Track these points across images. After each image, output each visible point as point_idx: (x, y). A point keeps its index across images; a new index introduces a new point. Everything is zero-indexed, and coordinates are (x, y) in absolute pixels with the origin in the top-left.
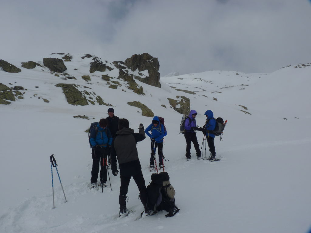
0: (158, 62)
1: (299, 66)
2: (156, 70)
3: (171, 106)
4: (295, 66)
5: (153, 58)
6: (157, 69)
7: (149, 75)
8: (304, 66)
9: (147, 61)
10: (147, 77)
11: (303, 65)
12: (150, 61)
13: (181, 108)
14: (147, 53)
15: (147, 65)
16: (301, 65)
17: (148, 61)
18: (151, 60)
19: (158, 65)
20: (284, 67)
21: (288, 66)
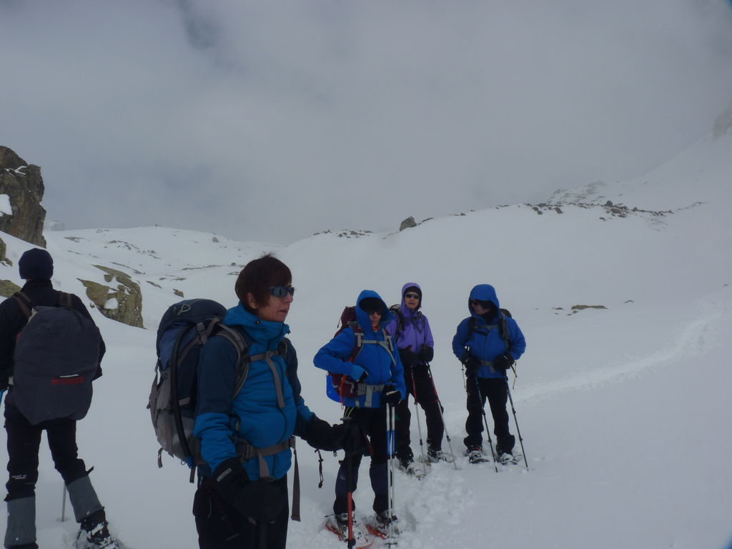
0: (41, 178)
1: (345, 234)
2: (34, 198)
3: (93, 303)
4: (339, 234)
5: (24, 163)
6: (37, 198)
7: (13, 211)
8: (354, 236)
9: (8, 170)
10: (5, 214)
11: (353, 233)
12: (17, 171)
13: (119, 310)
14: (9, 149)
15: (6, 182)
16: (349, 233)
17: (11, 171)
18: (19, 170)
19: (41, 188)
20: (318, 234)
21: (326, 232)
